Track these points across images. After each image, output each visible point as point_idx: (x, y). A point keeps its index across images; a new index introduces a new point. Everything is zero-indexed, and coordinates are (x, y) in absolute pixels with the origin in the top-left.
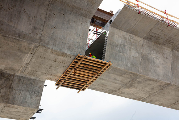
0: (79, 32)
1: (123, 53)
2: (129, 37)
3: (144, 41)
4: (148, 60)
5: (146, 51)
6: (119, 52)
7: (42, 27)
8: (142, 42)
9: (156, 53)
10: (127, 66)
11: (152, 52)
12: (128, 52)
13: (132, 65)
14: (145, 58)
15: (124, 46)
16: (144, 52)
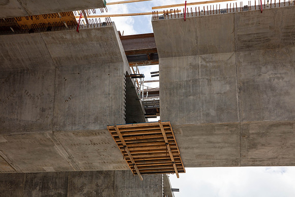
0: (107, 89)
6: (187, 95)
15: (195, 81)
16: (243, 77)
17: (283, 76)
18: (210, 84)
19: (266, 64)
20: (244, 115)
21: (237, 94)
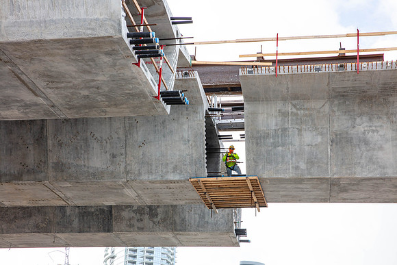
0: (186, 135)
1: (283, 145)
2: (292, 109)
3: (332, 104)
6: (275, 145)
7: (123, 151)
9: (370, 120)
13: (310, 162)
14: (341, 141)
15: (284, 130)
16: (336, 128)
17: (378, 129)
18: (300, 134)
20: (335, 169)
21: (329, 147)
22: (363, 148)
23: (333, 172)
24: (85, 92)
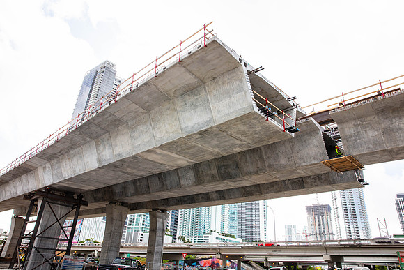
0: (315, 144)
1: (359, 139)
2: (359, 123)
3: (378, 116)
4: (392, 130)
5: (385, 124)
6: (356, 140)
7: (292, 155)
8: (376, 118)
9: (400, 118)
10: (369, 148)
11: (394, 120)
12: (365, 136)
13: (375, 144)
14: (387, 131)
15: (358, 132)
16: (383, 126)
18: (366, 133)
19: (394, 118)
20: (388, 145)
21: (382, 135)
22: (400, 132)
23: (387, 146)
24: (256, 136)
